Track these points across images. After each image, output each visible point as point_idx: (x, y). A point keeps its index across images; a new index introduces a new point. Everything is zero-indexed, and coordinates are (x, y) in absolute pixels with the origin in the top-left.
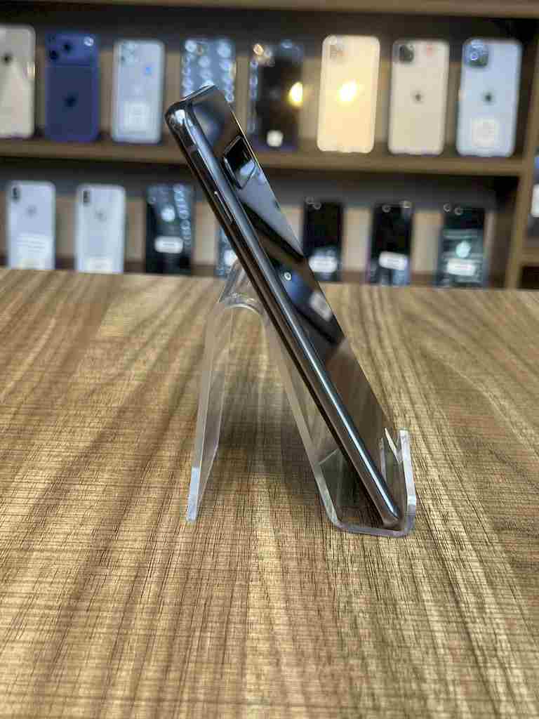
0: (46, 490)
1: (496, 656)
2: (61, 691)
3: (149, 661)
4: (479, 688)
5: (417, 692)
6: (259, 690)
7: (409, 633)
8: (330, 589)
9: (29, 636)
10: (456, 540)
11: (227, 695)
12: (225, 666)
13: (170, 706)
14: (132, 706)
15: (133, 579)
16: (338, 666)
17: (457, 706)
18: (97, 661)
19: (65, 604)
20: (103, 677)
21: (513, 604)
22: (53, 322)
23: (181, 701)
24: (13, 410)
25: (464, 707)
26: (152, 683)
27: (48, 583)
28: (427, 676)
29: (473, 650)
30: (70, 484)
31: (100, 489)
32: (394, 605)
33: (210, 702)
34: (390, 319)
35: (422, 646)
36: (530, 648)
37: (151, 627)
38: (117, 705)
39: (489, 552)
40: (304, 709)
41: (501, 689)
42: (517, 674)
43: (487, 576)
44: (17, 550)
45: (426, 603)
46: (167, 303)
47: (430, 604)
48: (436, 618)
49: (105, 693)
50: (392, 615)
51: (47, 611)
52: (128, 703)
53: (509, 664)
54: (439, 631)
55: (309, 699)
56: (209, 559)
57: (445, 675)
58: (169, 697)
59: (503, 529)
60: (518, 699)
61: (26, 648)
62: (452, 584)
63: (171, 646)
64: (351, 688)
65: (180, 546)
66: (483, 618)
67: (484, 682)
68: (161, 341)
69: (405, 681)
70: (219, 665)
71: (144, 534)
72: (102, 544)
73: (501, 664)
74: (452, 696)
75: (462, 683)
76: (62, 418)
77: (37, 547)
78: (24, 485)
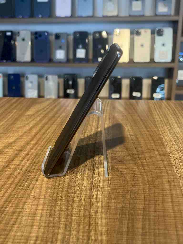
1: (97, 189)
3: (10, 189)
4: (89, 196)
5: (73, 196)
6: (34, 195)
7: (77, 183)
10: (100, 163)
11: (25, 196)
12: (28, 190)
13: (11, 198)
14: (2, 198)
15: (12, 171)
16: (56, 190)
23: (14, 197)
25: (83, 200)
26: (8, 193)
28: (77, 193)
29: (92, 187)
30: (5, 150)
31: (12, 151)
32: (76, 177)
33: (21, 198)
35: (79, 186)
37: (13, 182)
40: (43, 199)
41: (94, 196)
42: (100, 193)
45: (85, 177)
48: (86, 180)
50: (74, 180)
53: (99, 190)
54: (85, 183)
55: (45, 197)
56: (33, 167)
57: (82, 193)
58: (11, 196)
59: (113, 160)
60: (98, 198)
62: (94, 173)
63: (16, 186)
64: (57, 195)
65: (27, 164)
66: (98, 180)
67: (91, 194)
68: (42, 115)
69: (71, 194)
70: (26, 190)
71: (19, 161)
72: (8, 163)
73: (97, 190)
74: (81, 197)
75: (85, 194)
76: (9, 135)
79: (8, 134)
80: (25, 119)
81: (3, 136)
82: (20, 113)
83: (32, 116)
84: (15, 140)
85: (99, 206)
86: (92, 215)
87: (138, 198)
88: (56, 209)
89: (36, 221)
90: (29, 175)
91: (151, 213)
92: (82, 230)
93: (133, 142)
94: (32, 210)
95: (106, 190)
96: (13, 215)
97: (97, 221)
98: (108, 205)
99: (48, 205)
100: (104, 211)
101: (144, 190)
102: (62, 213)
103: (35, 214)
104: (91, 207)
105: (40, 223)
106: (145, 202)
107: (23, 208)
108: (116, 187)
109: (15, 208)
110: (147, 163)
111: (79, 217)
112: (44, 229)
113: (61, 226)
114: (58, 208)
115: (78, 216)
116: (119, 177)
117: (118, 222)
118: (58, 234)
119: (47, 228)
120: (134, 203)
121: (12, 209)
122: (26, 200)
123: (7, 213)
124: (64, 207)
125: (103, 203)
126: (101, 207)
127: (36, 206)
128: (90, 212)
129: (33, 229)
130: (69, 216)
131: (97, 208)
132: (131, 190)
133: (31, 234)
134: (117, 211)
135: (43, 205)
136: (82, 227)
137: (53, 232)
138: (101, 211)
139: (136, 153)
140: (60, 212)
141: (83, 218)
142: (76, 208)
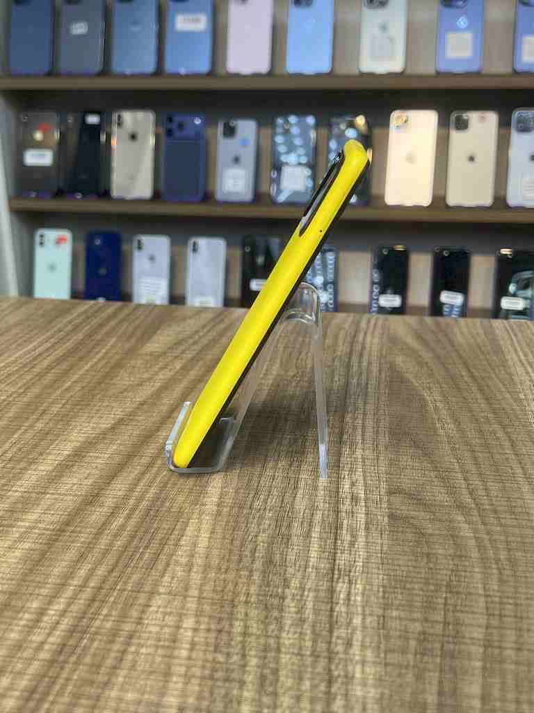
0: (69, 456)
1: (349, 575)
2: (38, 579)
3: (102, 564)
4: (327, 594)
5: (280, 594)
6: (170, 586)
7: (291, 557)
8: (246, 526)
9: (27, 546)
10: (355, 499)
11: (147, 588)
12: (152, 571)
13: (106, 592)
14: (81, 591)
15: (109, 514)
16: (231, 576)
17: (305, 604)
18: (67, 563)
19: (58, 528)
20: (68, 572)
21: (377, 543)
23: (115, 590)
24: (63, 401)
25: (310, 605)
26: (99, 578)
27: (50, 514)
28: (293, 585)
29: (333, 570)
30: (87, 452)
31: (107, 456)
32: (289, 539)
33: (134, 591)
35: (297, 565)
36: (376, 571)
37: (111, 545)
38: (71, 589)
39: (376, 508)
40: (196, 599)
41: (343, 596)
42: (358, 587)
43: (367, 523)
44: (36, 493)
45: (312, 539)
47: (316, 540)
48: (316, 549)
49: (66, 582)
50: (284, 545)
51: (44, 531)
52: (79, 589)
53: (356, 581)
54: (314, 557)
55: (203, 593)
56: (167, 504)
57: (305, 585)
58: (107, 587)
59: (394, 493)
60: (352, 603)
61: (23, 553)
62: (337, 527)
63: (120, 557)
64: (234, 589)
65: (150, 495)
66: (351, 551)
67: (332, 591)
68: (189, 355)
69: (275, 586)
70: (149, 570)
71: (127, 486)
72: (96, 492)
73: (350, 581)
74: (304, 598)
75: (315, 590)
76: (96, 408)
77: (51, 491)
78: (55, 452)
79: (95, 406)
80: (142, 364)
81: (81, 411)
82: (127, 346)
83: (159, 356)
84: (115, 424)
85: (355, 625)
86: (338, 653)
87: (467, 609)
88: (233, 628)
89: (176, 661)
90: (155, 526)
91: (508, 652)
92: (309, 694)
93: (449, 443)
94: (167, 630)
95: (375, 582)
96: (112, 642)
97: (350, 668)
98: (381, 626)
99: (210, 617)
100: (371, 643)
101: (485, 585)
102: (250, 642)
103: (174, 641)
104: (331, 627)
105: (188, 667)
106: (488, 619)
107: (139, 621)
108: (405, 573)
109: (118, 621)
110: (492, 505)
111: (298, 654)
112: (200, 685)
113: (249, 678)
114: (238, 627)
115: (296, 651)
116: (411, 544)
117: (411, 675)
118: (239, 703)
119: (210, 683)
120: (457, 623)
121: (111, 623)
122: (150, 599)
123: (96, 633)
124: (255, 625)
125: (367, 617)
126: (362, 631)
127: (177, 618)
128: (330, 643)
129: (171, 685)
130: (271, 651)
131: (351, 633)
132: (447, 583)
133: (165, 699)
134: (408, 642)
135: (196, 615)
136: (307, 685)
137: (227, 695)
138: (363, 641)
139: (459, 475)
140: (244, 637)
141: (310, 659)
142: (290, 628)
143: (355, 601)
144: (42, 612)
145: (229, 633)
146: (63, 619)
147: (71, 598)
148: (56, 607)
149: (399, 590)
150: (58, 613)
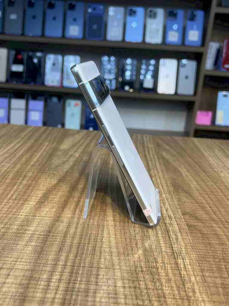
0: (41, 197)
1: (181, 255)
2: (43, 262)
3: (71, 253)
4: (175, 266)
5: (155, 266)
6: (105, 264)
7: (154, 247)
8: (129, 232)
9: (33, 244)
10: (170, 217)
11: (95, 265)
12: (95, 256)
13: (77, 268)
14: (65, 267)
15: (67, 226)
16: (131, 257)
17: (168, 271)
18: (54, 252)
19: (46, 234)
20: (56, 257)
21: (187, 239)
22: (47, 143)
23: (80, 267)
25: (170, 271)
26: (71, 260)
27: (40, 227)
28: (159, 261)
29: (174, 253)
30: (49, 195)
31: (58, 197)
32: (149, 238)
33: (89, 267)
34: (152, 145)
35: (158, 251)
37: (72, 242)
38: (60, 267)
39: (180, 221)
40: (119, 271)
41: (182, 266)
42: (187, 261)
43: (179, 229)
44: (31, 216)
45: (159, 237)
46: (82, 138)
47: (161, 238)
48: (163, 242)
49: (56, 263)
51: (39, 236)
52: (63, 267)
53: (185, 258)
54: (163, 247)
55: (121, 267)
56: (92, 221)
57: (164, 261)
58: (76, 265)
59: (185, 214)
60: (187, 269)
61: (32, 248)
62: (168, 231)
63: (78, 248)
64: (134, 264)
66: (177, 243)
67: (177, 264)
68: (80, 150)
69: (152, 262)
70: (93, 256)
71: (71, 212)
72: (58, 215)
73: (182, 258)
74: (166, 268)
75: (170, 264)
76: (48, 174)
77: (38, 215)
78: (35, 195)
80: (62, 154)
81: (41, 176)
82: (53, 146)
83: (68, 151)
85: (193, 281)
86: (191, 297)
88: (140, 285)
90: (89, 232)
94: (111, 288)
95: (193, 258)
96: (87, 296)
98: (204, 281)
99: (128, 280)
100: (203, 290)
102: (151, 293)
103: (116, 294)
104: (183, 283)
107: (97, 284)
108: (204, 253)
109: (87, 284)
111: (174, 298)
115: (172, 297)
116: (201, 238)
121: (84, 285)
122: (98, 271)
123: (78, 292)
124: (150, 284)
125: (196, 277)
126: (197, 284)
127: (113, 281)
128: (185, 291)
130: (161, 297)
131: (193, 286)
132: (222, 257)
135: (122, 279)
138: (199, 290)
140: (147, 290)
141: (180, 301)
142: (165, 284)
143: (188, 268)
144: (49, 281)
145: (140, 288)
146: (60, 284)
147: (61, 272)
148: (55, 278)
149: (205, 262)
150: (57, 281)
